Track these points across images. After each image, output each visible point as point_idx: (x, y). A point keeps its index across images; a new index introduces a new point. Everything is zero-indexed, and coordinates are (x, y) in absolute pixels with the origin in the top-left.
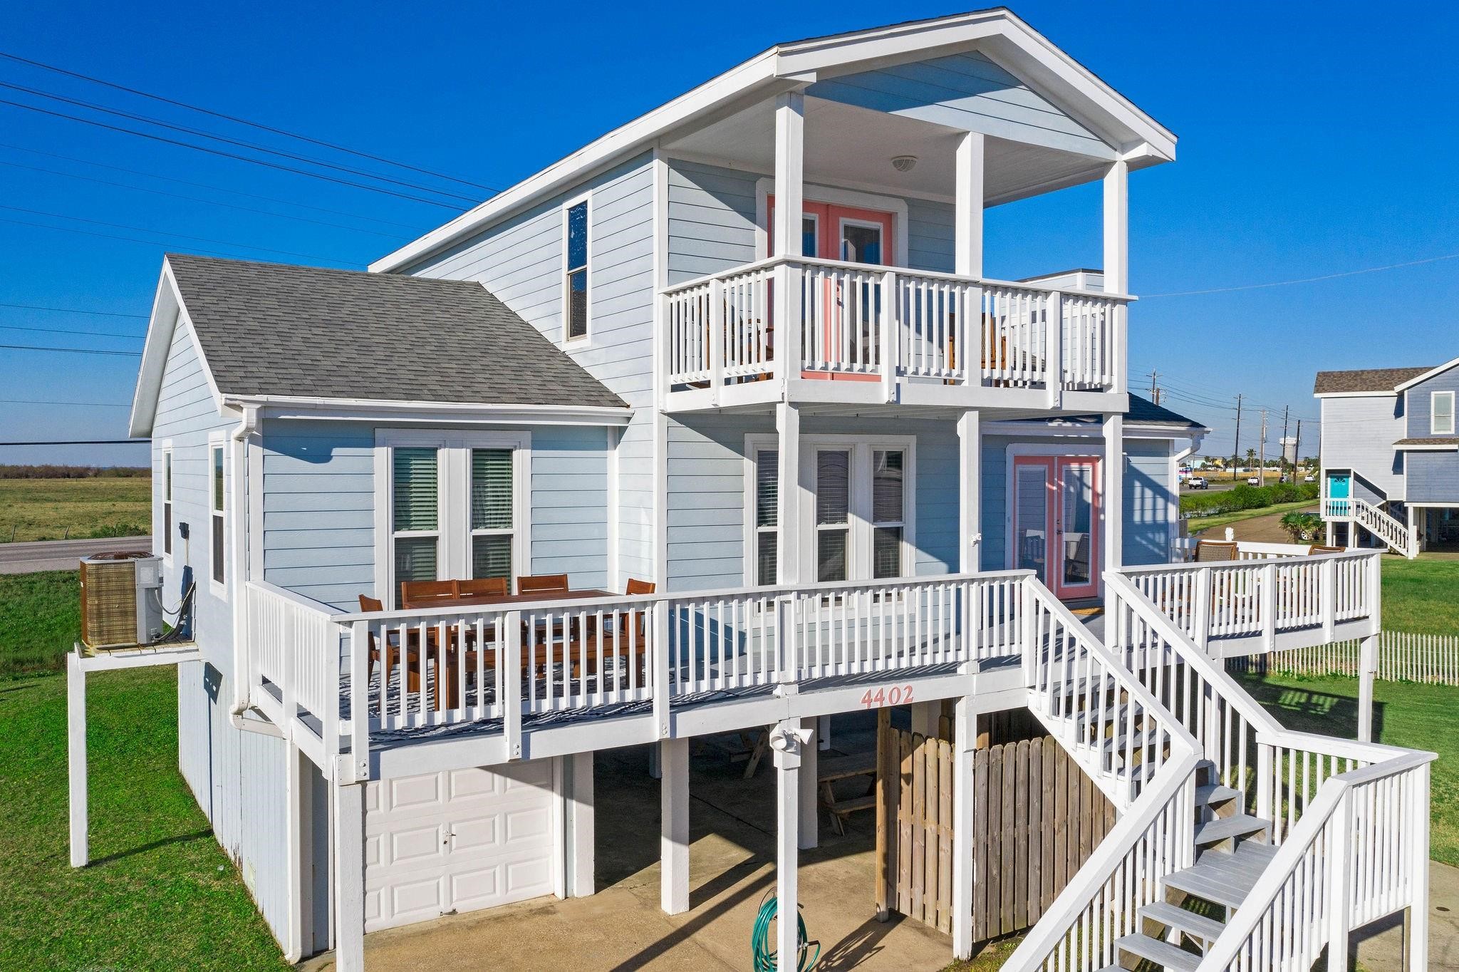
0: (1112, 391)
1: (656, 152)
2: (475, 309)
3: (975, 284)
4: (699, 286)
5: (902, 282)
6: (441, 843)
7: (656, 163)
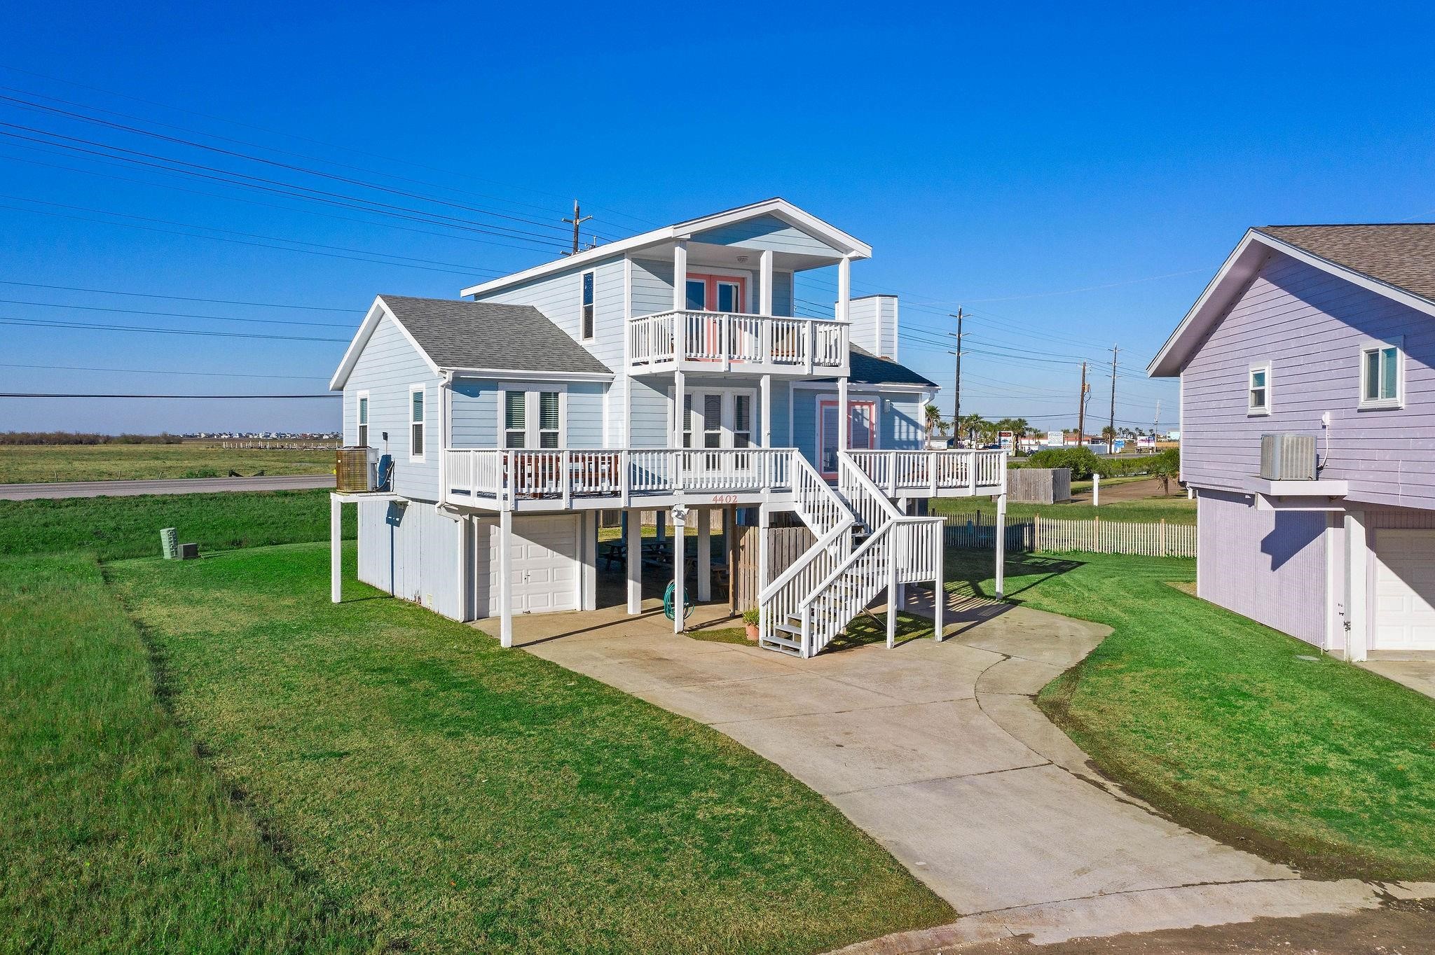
0: (842, 366)
1: (626, 255)
2: (534, 323)
3: (768, 318)
4: (644, 319)
5: (732, 319)
6: (524, 579)
7: (626, 260)
